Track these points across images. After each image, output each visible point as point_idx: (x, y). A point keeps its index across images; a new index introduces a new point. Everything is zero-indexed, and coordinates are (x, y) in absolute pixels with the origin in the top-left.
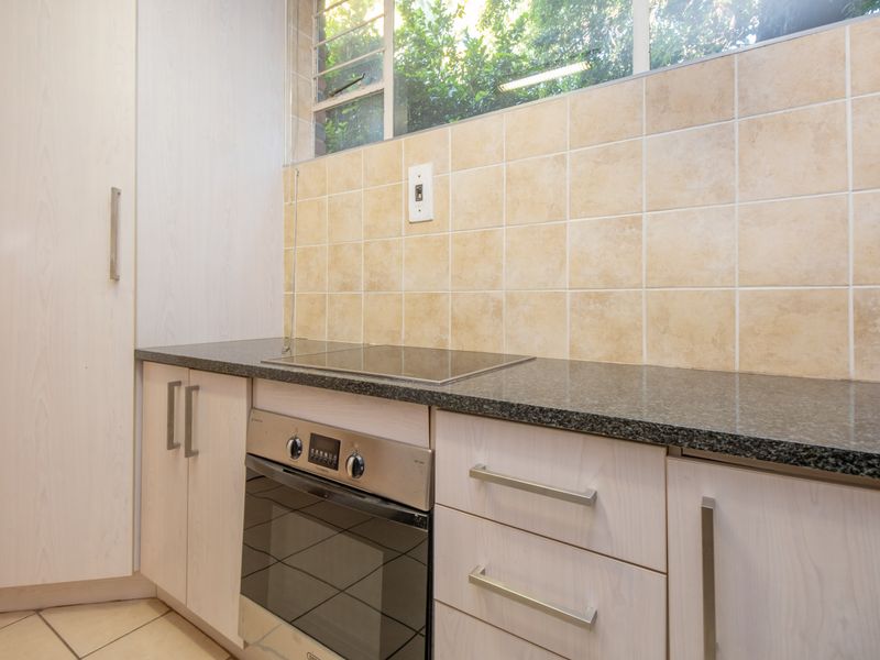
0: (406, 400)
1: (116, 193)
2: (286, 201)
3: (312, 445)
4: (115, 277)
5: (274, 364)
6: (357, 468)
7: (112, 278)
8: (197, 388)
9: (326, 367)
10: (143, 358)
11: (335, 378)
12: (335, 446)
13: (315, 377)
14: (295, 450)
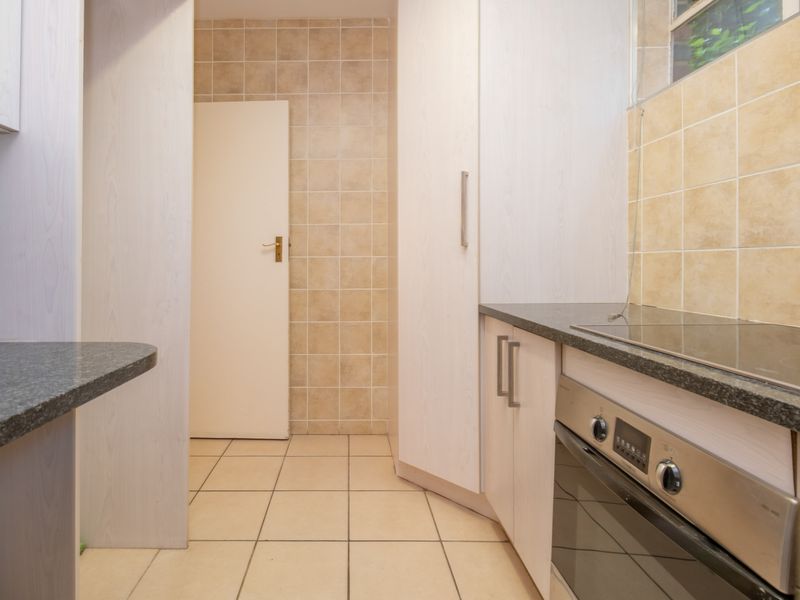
0: (741, 408)
1: (465, 176)
2: (630, 147)
3: (617, 433)
4: (464, 244)
5: (582, 330)
6: (670, 480)
7: (462, 244)
8: (517, 344)
9: (641, 344)
10: (485, 313)
11: (639, 358)
12: (644, 442)
13: (617, 352)
14: (599, 431)
